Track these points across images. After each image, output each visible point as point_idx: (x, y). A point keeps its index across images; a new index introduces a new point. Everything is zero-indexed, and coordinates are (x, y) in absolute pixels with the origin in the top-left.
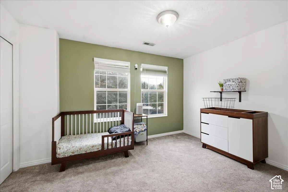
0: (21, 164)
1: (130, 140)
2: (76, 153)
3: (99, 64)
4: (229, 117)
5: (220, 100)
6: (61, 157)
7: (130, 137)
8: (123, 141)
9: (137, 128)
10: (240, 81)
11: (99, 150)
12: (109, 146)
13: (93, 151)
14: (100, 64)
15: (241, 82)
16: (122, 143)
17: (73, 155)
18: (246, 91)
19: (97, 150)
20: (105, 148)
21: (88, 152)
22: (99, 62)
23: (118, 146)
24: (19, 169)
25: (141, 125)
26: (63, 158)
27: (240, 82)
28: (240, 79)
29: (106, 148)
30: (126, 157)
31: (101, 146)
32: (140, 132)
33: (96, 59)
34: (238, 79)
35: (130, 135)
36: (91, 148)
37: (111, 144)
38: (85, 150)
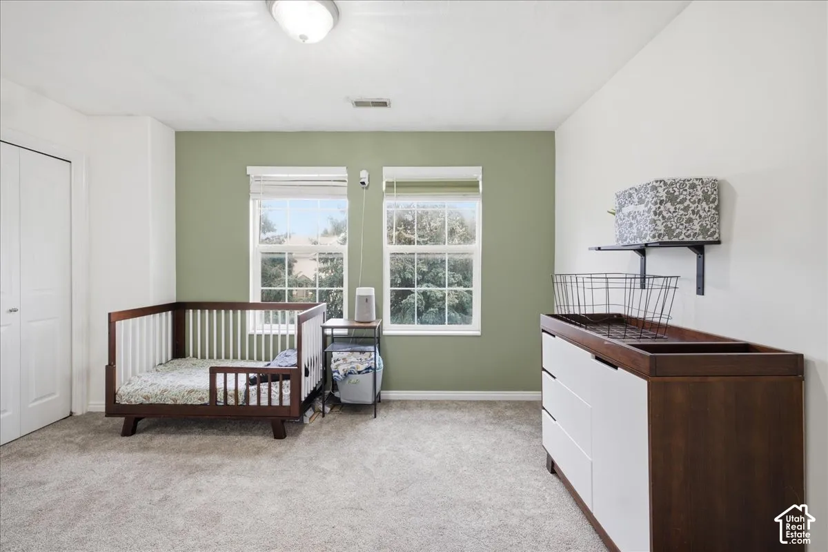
0: (91, 403)
1: (287, 392)
2: (152, 401)
3: (262, 183)
4: (597, 358)
5: (638, 285)
6: (123, 403)
7: (287, 383)
8: (267, 391)
9: (341, 361)
10: (662, 194)
11: (203, 403)
12: (228, 397)
13: (190, 403)
14: (266, 183)
15: (672, 198)
16: (264, 396)
17: (147, 402)
18: (718, 242)
19: (199, 402)
20: (219, 400)
21: (178, 402)
22: (260, 177)
23: (253, 402)
24: (84, 412)
25: (365, 352)
26: (126, 405)
27: (664, 198)
28: (665, 184)
29: (220, 402)
30: (275, 438)
31: (208, 394)
32: (350, 373)
33: (251, 170)
34: (654, 188)
35: (286, 377)
36: (186, 393)
37: (233, 392)
38: (174, 397)
